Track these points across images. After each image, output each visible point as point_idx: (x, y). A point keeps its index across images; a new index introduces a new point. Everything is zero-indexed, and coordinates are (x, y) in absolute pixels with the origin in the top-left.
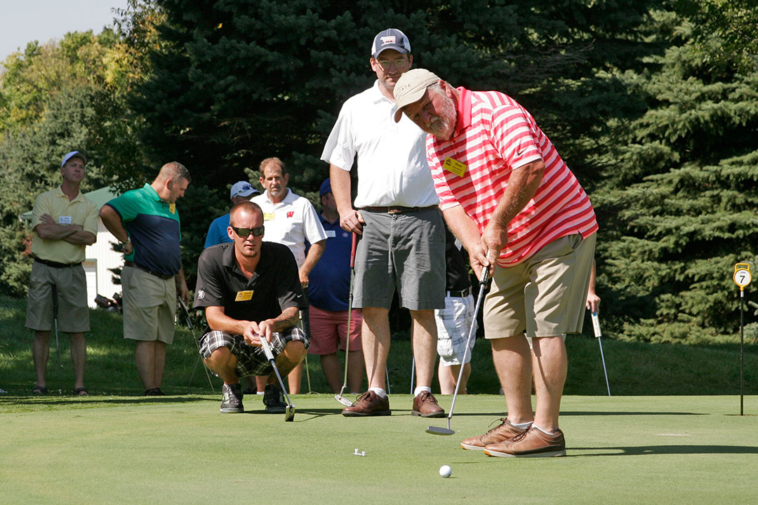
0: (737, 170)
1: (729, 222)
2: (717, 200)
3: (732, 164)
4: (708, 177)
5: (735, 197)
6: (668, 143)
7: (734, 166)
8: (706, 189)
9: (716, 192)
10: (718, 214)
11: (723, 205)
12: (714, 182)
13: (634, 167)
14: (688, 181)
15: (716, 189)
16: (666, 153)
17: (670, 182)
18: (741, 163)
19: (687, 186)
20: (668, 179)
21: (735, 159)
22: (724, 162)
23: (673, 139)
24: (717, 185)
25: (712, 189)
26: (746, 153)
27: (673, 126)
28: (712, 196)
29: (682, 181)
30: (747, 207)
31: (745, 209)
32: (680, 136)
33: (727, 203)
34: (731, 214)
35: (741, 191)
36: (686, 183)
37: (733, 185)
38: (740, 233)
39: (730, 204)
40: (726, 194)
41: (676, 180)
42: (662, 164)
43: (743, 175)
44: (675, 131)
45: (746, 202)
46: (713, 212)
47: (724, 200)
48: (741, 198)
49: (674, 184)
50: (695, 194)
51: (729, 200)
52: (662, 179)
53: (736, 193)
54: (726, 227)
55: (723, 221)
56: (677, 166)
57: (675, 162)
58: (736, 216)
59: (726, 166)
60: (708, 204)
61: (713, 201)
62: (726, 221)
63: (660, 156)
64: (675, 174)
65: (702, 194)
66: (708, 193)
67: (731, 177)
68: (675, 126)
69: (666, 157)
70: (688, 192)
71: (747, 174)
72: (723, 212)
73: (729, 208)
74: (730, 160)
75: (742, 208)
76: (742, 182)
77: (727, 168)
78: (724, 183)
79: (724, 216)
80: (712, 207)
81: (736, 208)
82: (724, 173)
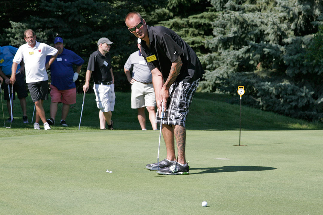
0: (195, 20)
1: (192, 41)
2: (187, 32)
3: (194, 18)
4: (184, 23)
5: (194, 31)
6: (169, 9)
7: (194, 19)
8: (183, 28)
9: (187, 29)
10: (187, 38)
11: (189, 34)
12: (186, 25)
13: (155, 18)
14: (176, 24)
15: (187, 27)
16: (167, 13)
17: (169, 24)
18: (197, 18)
19: (175, 26)
20: (168, 23)
21: (195, 16)
22: (190, 17)
23: (171, 8)
24: (187, 26)
25: (186, 27)
26: (199, 14)
27: (171, 2)
28: (185, 31)
29: (173, 24)
30: (199, 35)
31: (198, 36)
32: (174, 6)
33: (191, 33)
34: (192, 38)
35: (197, 29)
36: (175, 25)
37: (194, 27)
38: (196, 45)
39: (192, 34)
40: (191, 30)
41: (171, 24)
42: (166, 17)
43: (198, 23)
44: (172, 4)
45: (199, 33)
46: (186, 37)
47: (190, 32)
48: (196, 32)
49: (170, 26)
50: (179, 29)
51: (192, 32)
52: (166, 23)
53: (195, 29)
54: (191, 43)
55: (190, 40)
56: (172, 18)
57: (171, 17)
58: (194, 39)
59: (191, 19)
60: (184, 34)
61: (186, 32)
62: (191, 40)
63: (165, 14)
64: (171, 21)
65: (181, 29)
66: (184, 29)
67: (193, 23)
68: (172, 2)
69: (167, 15)
70: (176, 29)
71: (199, 22)
72: (189, 37)
73: (192, 35)
74: (192, 16)
75: (197, 35)
76: (197, 25)
77: (192, 19)
78: (190, 26)
79: (190, 38)
80: (185, 35)
81: (195, 35)
82: (190, 21)
